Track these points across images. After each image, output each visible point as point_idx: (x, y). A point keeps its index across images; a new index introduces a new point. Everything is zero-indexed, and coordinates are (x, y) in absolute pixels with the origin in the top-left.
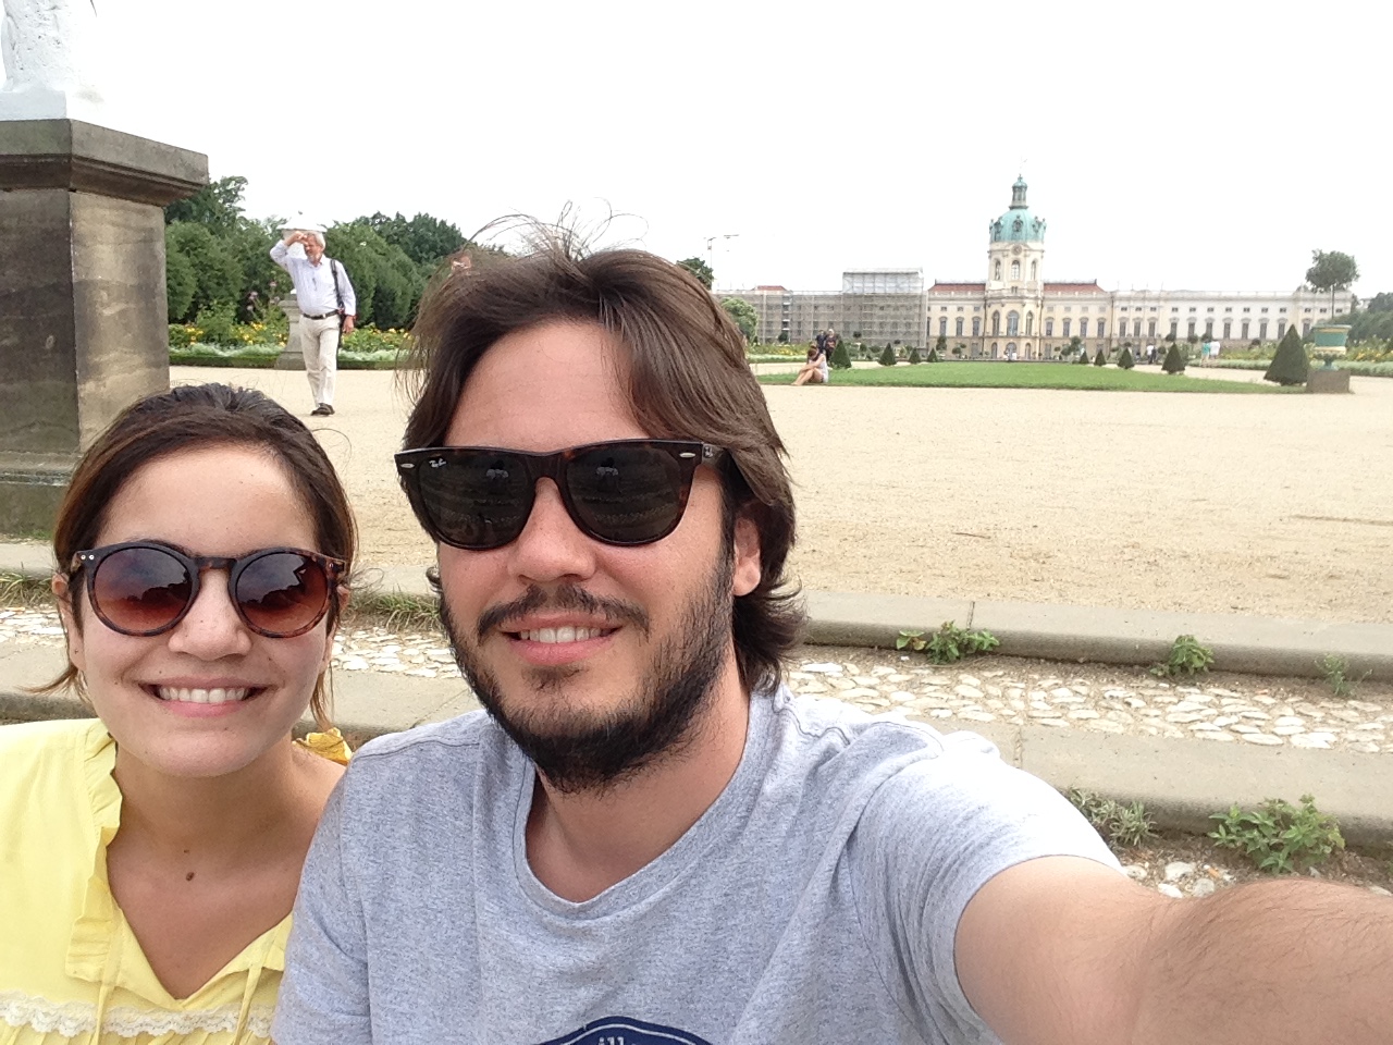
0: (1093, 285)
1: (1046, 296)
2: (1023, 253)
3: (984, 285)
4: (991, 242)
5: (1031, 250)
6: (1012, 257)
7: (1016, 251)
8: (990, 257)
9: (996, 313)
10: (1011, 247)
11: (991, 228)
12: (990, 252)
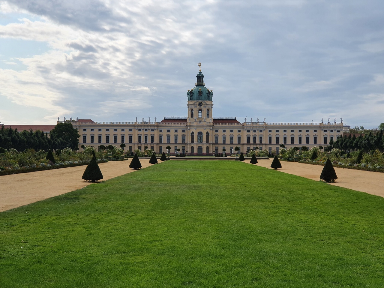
0: (234, 121)
1: (215, 125)
2: (203, 106)
3: (187, 120)
4: (189, 101)
5: (207, 104)
6: (198, 107)
7: (200, 104)
8: (188, 107)
9: (193, 133)
10: (197, 103)
11: (188, 94)
12: (188, 105)
